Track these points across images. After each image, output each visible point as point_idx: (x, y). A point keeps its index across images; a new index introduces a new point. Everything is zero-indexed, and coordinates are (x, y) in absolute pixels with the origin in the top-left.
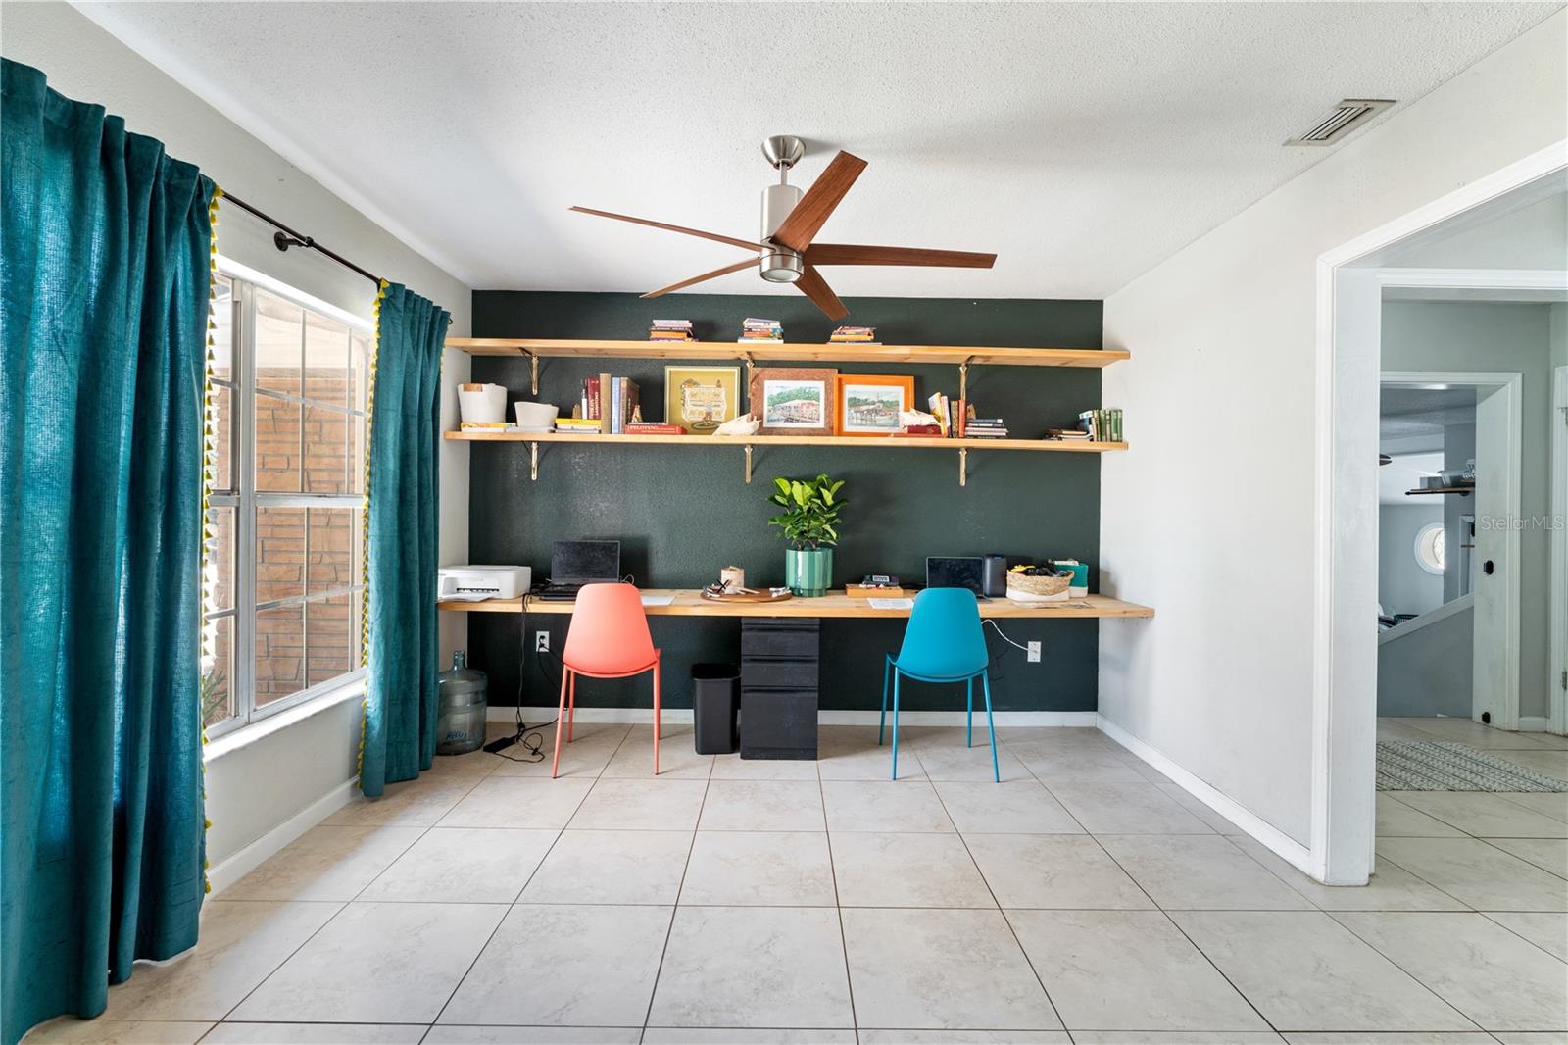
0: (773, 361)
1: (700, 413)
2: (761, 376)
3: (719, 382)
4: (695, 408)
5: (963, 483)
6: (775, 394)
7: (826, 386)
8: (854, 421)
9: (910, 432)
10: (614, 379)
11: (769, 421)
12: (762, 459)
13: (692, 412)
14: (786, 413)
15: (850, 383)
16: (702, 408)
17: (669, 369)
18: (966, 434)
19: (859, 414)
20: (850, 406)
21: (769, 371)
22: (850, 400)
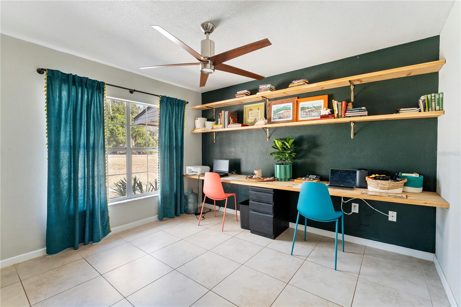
0: (275, 98)
1: (253, 119)
2: (271, 104)
3: (259, 108)
4: (252, 118)
5: (352, 137)
6: (275, 110)
7: (293, 104)
8: (303, 116)
9: (321, 118)
10: (225, 112)
11: (273, 119)
12: (273, 133)
13: (251, 119)
14: (279, 116)
15: (301, 101)
16: (253, 118)
17: (245, 106)
18: (346, 116)
19: (305, 113)
20: (301, 110)
21: (274, 102)
22: (301, 108)
